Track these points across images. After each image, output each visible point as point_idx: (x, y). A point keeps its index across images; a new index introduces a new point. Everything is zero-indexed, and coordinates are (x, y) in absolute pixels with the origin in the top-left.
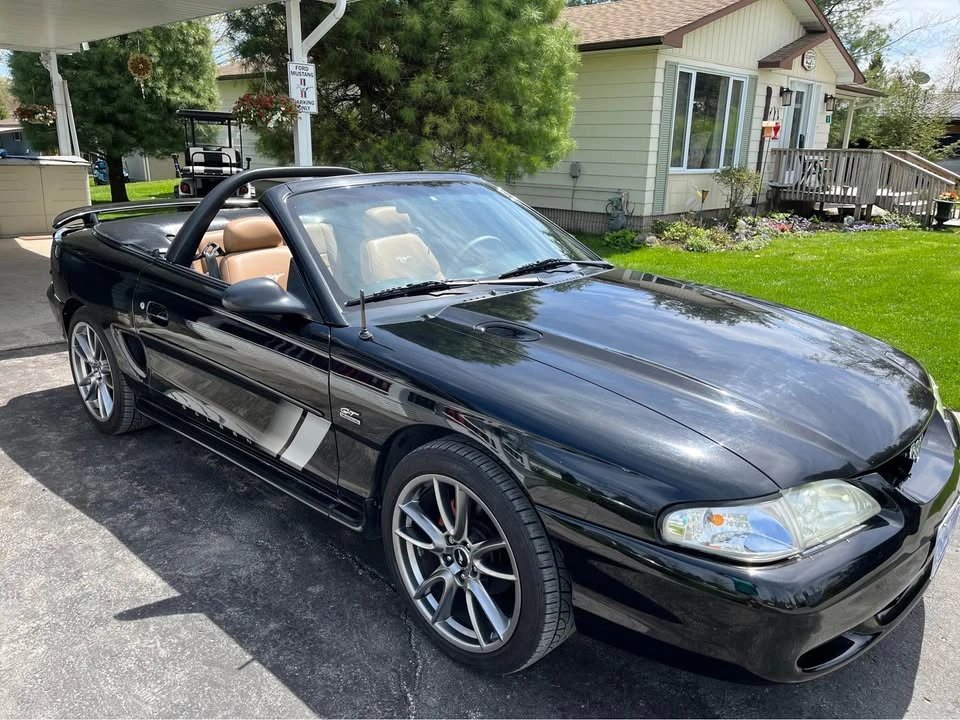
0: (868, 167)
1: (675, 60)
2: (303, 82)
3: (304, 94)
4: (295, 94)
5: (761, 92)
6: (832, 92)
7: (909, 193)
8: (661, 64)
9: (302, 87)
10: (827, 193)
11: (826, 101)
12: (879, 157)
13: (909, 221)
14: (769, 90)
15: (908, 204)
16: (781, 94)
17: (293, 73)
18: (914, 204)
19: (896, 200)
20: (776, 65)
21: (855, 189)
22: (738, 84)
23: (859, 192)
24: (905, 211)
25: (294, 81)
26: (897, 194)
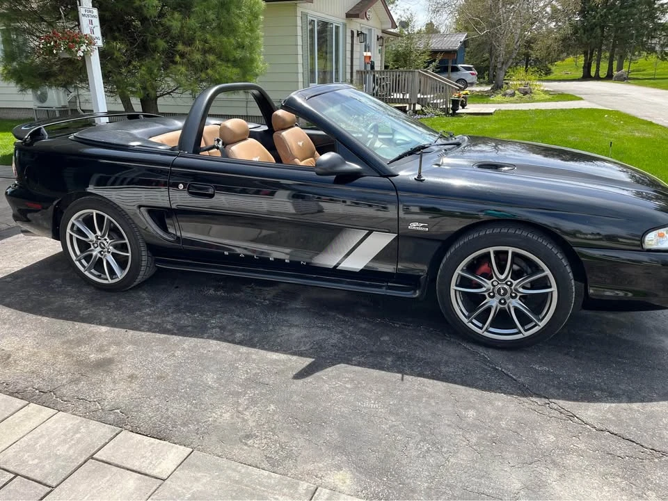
0: (413, 81)
1: (306, 11)
2: (91, 22)
3: (92, 31)
4: (86, 30)
5: (349, 34)
6: (380, 34)
7: (432, 96)
8: (299, 14)
9: (91, 26)
10: (392, 97)
11: (378, 40)
12: (418, 73)
13: (438, 112)
14: (352, 32)
15: (435, 101)
16: (358, 35)
17: (84, 15)
18: (438, 101)
19: (429, 100)
20: (357, 16)
21: (408, 95)
22: (337, 28)
23: (410, 96)
24: (435, 106)
25: (84, 21)
26: (429, 96)
